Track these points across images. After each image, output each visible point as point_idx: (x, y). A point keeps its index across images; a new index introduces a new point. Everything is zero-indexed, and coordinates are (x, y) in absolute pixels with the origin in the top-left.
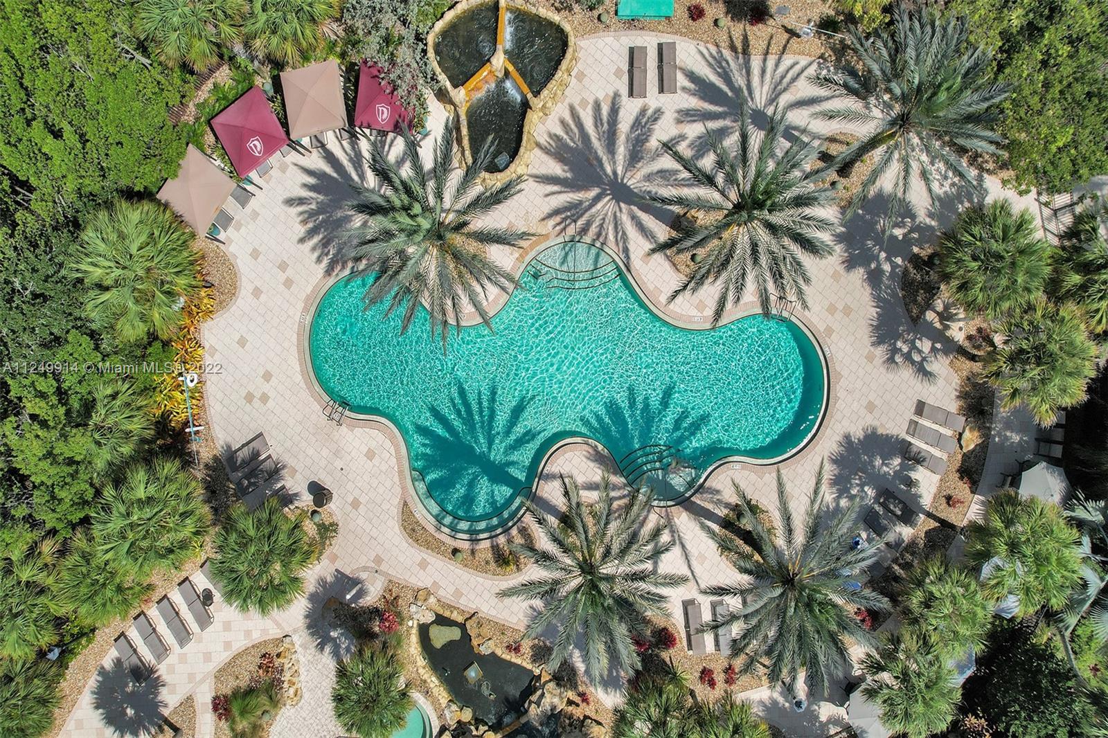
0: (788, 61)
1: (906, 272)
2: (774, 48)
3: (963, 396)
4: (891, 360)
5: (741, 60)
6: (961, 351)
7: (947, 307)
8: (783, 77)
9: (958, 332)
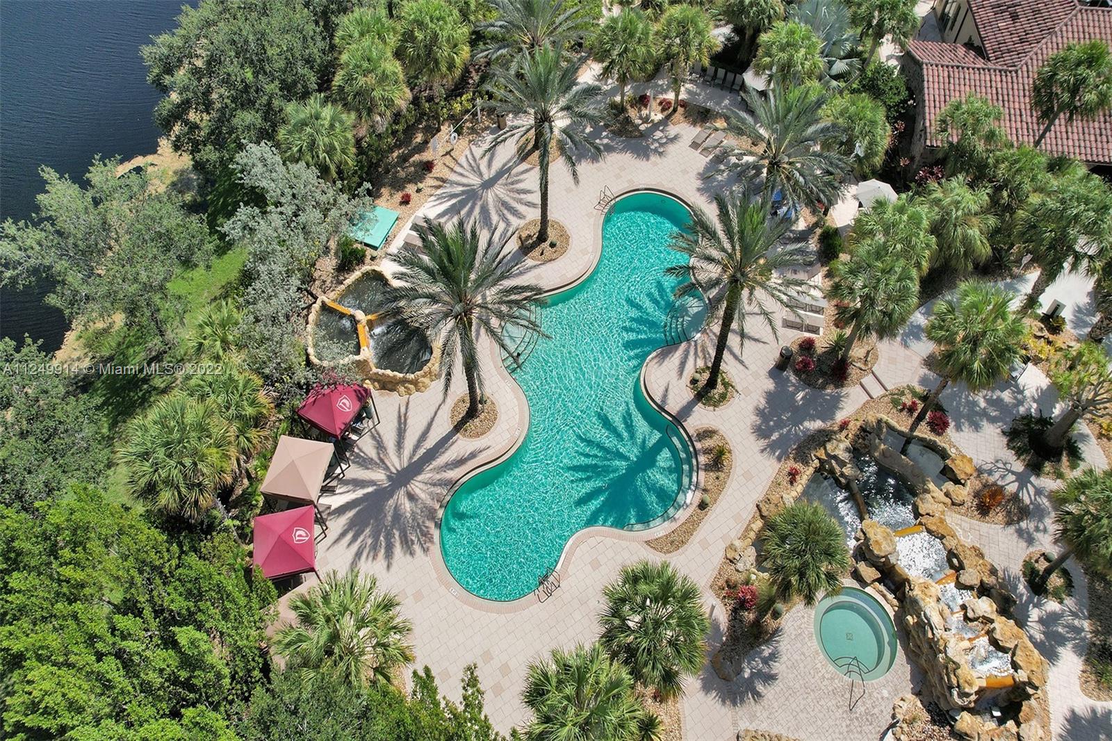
0: (463, 161)
1: (613, 132)
2: (452, 165)
3: (694, 123)
4: (661, 154)
5: (448, 185)
6: (668, 117)
7: (641, 118)
8: (470, 165)
9: (658, 116)
